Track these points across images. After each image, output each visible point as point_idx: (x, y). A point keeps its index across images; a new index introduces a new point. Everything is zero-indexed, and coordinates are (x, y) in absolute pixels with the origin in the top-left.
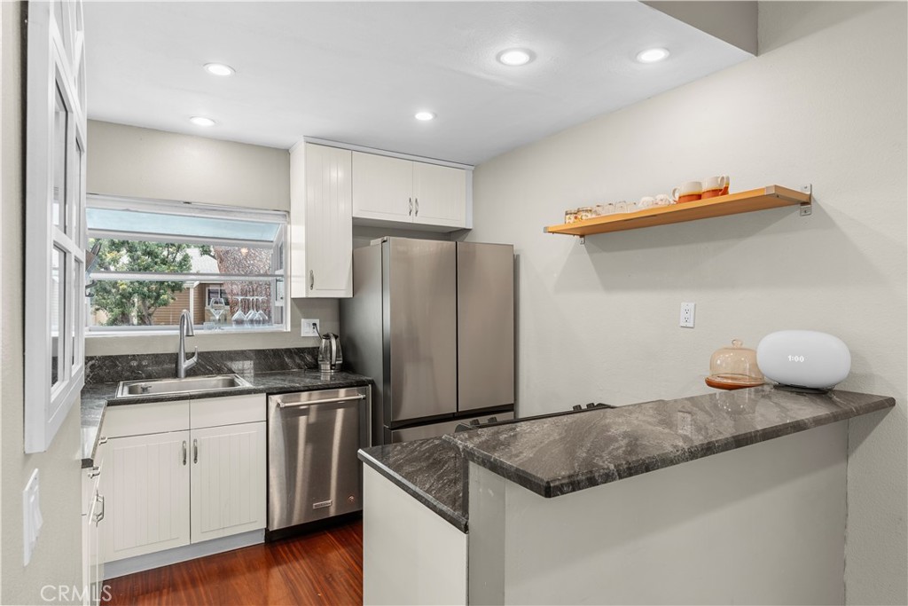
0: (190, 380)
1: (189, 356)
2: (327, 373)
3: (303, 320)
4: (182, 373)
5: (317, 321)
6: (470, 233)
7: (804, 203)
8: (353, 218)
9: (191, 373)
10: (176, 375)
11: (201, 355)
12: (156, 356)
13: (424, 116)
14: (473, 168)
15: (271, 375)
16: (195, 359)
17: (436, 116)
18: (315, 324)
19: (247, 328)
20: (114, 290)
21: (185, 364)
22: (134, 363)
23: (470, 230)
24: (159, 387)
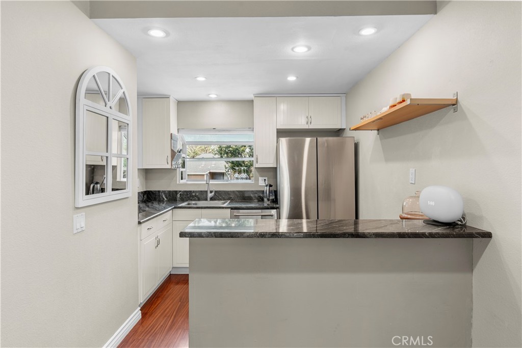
0: (212, 202)
1: (211, 192)
2: (266, 203)
3: (260, 178)
4: (209, 199)
5: (266, 178)
6: (345, 131)
7: (454, 105)
8: (277, 129)
9: (212, 199)
10: (206, 200)
11: (216, 192)
12: (201, 191)
13: (292, 78)
14: (345, 95)
15: (243, 202)
16: (213, 193)
17: (297, 77)
18: (265, 180)
19: (240, 181)
20: (243, 165)
21: (210, 195)
22: (194, 194)
23: (345, 129)
24: (201, 203)
